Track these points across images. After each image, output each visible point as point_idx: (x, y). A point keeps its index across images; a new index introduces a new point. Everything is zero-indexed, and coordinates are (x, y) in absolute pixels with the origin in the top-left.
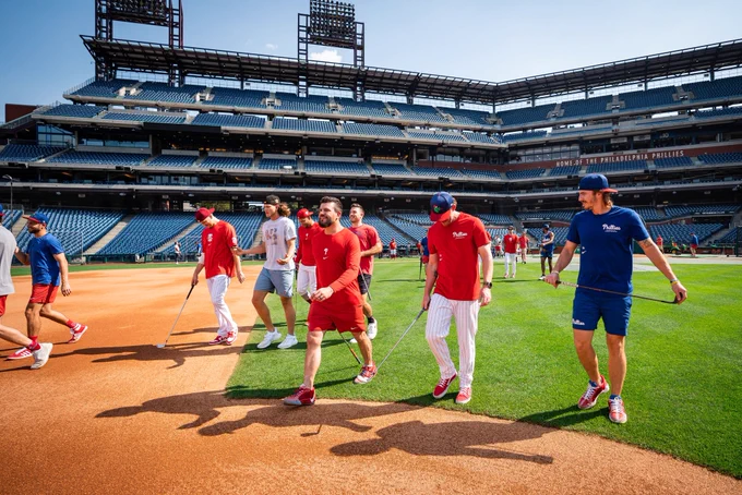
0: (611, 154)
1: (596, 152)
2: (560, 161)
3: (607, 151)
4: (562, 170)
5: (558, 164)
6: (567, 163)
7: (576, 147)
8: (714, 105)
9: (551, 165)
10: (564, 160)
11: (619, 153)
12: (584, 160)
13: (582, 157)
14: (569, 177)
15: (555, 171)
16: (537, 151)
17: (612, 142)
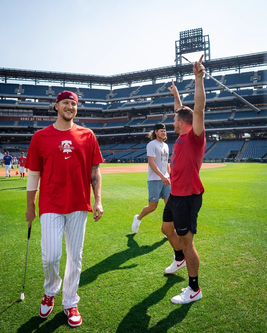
0: (48, 117)
1: (41, 115)
2: (23, 117)
3: (46, 115)
4: (25, 122)
5: (21, 119)
6: (26, 119)
7: (31, 111)
8: (91, 101)
9: (18, 119)
10: (25, 117)
11: (52, 117)
12: (35, 118)
13: (34, 116)
14: (29, 127)
15: (21, 123)
16: (10, 110)
17: (49, 111)
